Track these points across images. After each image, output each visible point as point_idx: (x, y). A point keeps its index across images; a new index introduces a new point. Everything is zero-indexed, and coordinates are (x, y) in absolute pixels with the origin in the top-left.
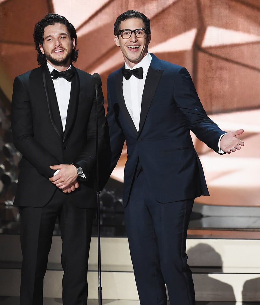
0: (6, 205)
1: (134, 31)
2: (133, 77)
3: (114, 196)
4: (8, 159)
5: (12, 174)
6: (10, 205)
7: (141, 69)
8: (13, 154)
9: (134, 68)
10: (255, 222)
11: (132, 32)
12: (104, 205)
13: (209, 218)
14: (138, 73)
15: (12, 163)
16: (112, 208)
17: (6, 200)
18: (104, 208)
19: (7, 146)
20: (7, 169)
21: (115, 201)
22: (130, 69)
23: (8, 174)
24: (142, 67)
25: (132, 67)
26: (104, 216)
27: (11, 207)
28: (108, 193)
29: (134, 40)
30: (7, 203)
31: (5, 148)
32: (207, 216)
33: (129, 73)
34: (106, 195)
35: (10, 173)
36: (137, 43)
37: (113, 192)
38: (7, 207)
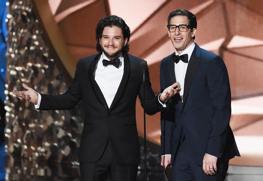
0: (72, 165)
1: (178, 27)
2: (180, 61)
4: (74, 129)
5: (77, 141)
6: (75, 165)
7: (187, 55)
8: (78, 125)
9: (181, 54)
11: (177, 27)
12: (150, 165)
14: (184, 58)
15: (77, 132)
17: (73, 161)
18: (150, 168)
19: (74, 118)
20: (74, 137)
22: (179, 55)
23: (74, 140)
24: (187, 54)
25: (180, 54)
26: (150, 173)
27: (77, 167)
28: (154, 156)
29: (177, 33)
30: (73, 163)
31: (72, 120)
32: (231, 174)
33: (178, 58)
34: (151, 157)
35: (75, 139)
36: (179, 36)
38: (73, 167)
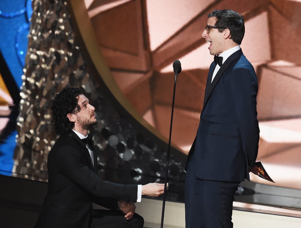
3: (180, 167)
10: (298, 203)
12: (171, 173)
13: (260, 195)
15: (96, 129)
16: (178, 177)
18: (171, 176)
21: (181, 171)
28: (176, 164)
32: (259, 193)
34: (173, 165)
37: (180, 164)
